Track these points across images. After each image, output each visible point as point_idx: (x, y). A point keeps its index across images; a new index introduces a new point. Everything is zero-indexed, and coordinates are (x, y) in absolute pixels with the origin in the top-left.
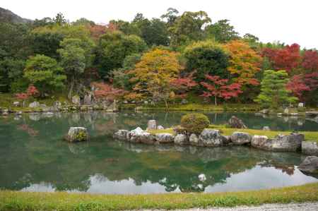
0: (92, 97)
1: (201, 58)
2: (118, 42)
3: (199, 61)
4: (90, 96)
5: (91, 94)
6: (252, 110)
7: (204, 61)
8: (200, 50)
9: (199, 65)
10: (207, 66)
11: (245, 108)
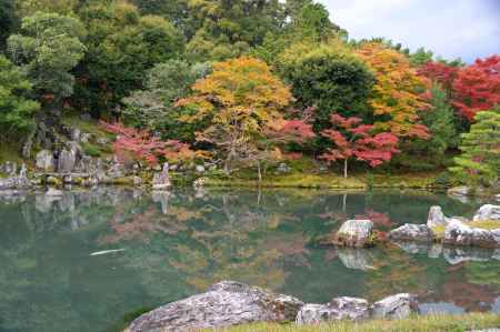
0: (78, 156)
1: (322, 80)
2: (133, 30)
3: (318, 86)
4: (73, 152)
5: (75, 147)
6: (415, 188)
7: (329, 87)
8: (321, 63)
9: (317, 94)
10: (334, 96)
11: (403, 183)
